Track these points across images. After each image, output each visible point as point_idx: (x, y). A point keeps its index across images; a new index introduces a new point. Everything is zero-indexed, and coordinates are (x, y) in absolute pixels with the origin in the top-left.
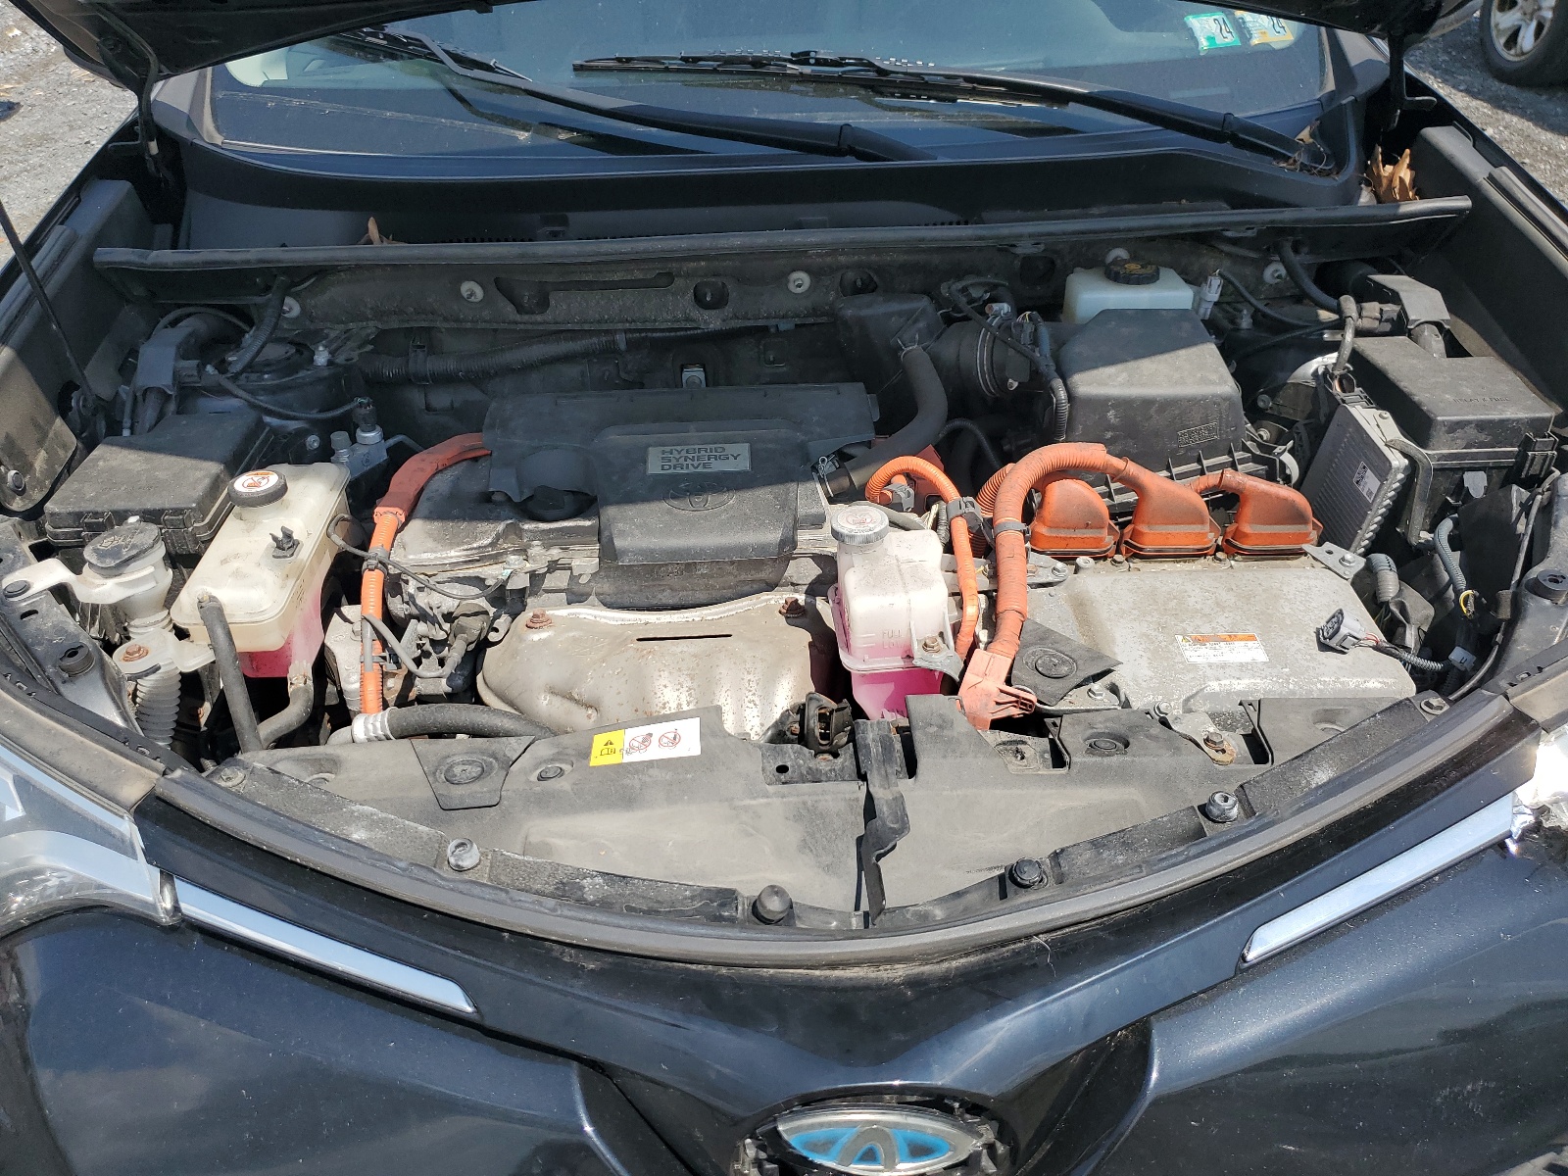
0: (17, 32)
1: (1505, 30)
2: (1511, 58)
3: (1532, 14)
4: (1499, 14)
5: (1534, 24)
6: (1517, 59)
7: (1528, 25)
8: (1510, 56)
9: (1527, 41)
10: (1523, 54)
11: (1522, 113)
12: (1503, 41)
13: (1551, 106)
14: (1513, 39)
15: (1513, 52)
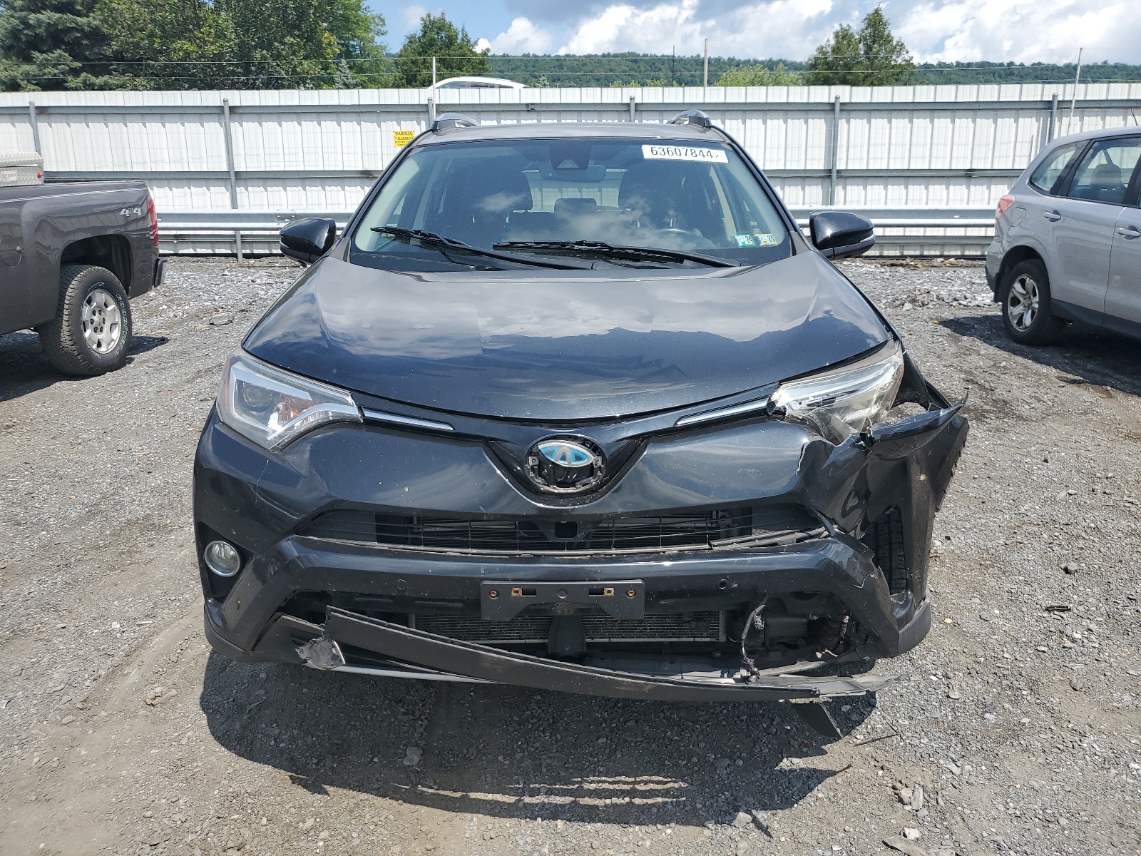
0: (165, 307)
1: (1016, 315)
2: (1021, 331)
3: (1028, 307)
4: (1012, 308)
5: (1030, 311)
6: (1024, 331)
7: (1027, 312)
8: (1020, 329)
9: (1028, 321)
10: (1027, 328)
11: (1025, 356)
12: (1016, 321)
13: (1043, 354)
14: (1020, 322)
15: (1021, 327)
